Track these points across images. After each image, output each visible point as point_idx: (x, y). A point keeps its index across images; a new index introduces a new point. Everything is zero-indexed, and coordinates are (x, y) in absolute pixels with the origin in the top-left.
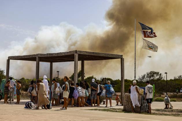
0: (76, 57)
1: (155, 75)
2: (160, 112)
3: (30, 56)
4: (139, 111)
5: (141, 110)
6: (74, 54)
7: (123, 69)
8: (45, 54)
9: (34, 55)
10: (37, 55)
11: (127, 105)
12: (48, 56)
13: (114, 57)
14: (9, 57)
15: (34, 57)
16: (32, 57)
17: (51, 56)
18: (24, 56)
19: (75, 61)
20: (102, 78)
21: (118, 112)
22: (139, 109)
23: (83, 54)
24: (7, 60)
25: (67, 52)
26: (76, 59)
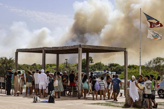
0: (80, 51)
1: (161, 61)
2: (162, 106)
4: (141, 106)
5: (142, 105)
6: (78, 48)
7: (126, 62)
8: (51, 48)
9: (41, 48)
10: (43, 48)
11: (129, 100)
12: (54, 50)
13: (117, 50)
14: (17, 49)
15: (40, 50)
16: (39, 50)
17: (56, 49)
18: (31, 49)
19: (79, 55)
20: (110, 64)
21: (120, 107)
22: (140, 104)
23: (87, 48)
24: (16, 52)
25: (72, 46)
26: (80, 53)
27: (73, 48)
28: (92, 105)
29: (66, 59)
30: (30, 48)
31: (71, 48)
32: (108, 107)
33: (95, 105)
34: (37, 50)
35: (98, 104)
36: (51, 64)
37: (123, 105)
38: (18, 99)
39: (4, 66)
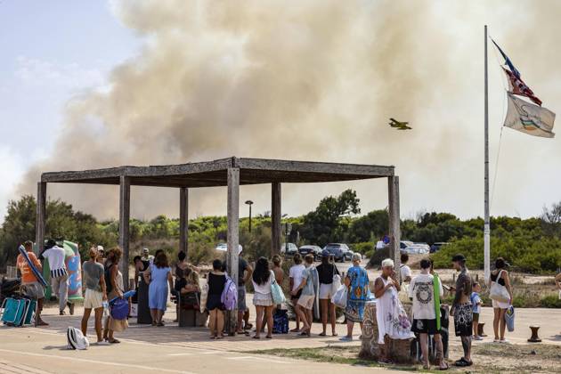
0: (233, 178)
3: (103, 172)
4: (408, 357)
5: (413, 354)
6: (227, 170)
8: (145, 168)
9: (114, 170)
10: (123, 169)
11: (371, 338)
12: (154, 175)
13: (363, 173)
14: (44, 174)
15: (114, 175)
16: (109, 176)
17: (162, 174)
18: (86, 173)
19: (230, 193)
20: (423, 215)
21: (344, 361)
22: (407, 353)
23: (258, 168)
24: (39, 184)
25: (208, 163)
26: (234, 185)
27: (212, 169)
28: (250, 357)
29: (247, 203)
30: (83, 170)
31: (207, 170)
32: (301, 361)
33: (263, 355)
34: (104, 176)
35: (274, 352)
36: (218, 216)
37: (353, 355)
38: (26, 338)
39: (30, 227)
